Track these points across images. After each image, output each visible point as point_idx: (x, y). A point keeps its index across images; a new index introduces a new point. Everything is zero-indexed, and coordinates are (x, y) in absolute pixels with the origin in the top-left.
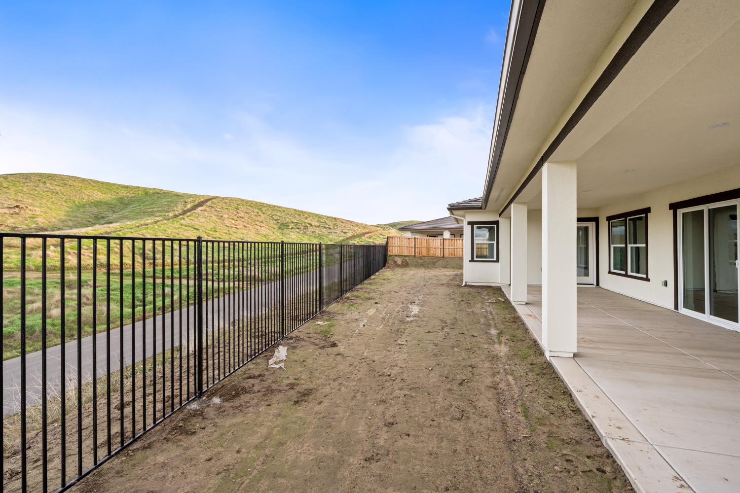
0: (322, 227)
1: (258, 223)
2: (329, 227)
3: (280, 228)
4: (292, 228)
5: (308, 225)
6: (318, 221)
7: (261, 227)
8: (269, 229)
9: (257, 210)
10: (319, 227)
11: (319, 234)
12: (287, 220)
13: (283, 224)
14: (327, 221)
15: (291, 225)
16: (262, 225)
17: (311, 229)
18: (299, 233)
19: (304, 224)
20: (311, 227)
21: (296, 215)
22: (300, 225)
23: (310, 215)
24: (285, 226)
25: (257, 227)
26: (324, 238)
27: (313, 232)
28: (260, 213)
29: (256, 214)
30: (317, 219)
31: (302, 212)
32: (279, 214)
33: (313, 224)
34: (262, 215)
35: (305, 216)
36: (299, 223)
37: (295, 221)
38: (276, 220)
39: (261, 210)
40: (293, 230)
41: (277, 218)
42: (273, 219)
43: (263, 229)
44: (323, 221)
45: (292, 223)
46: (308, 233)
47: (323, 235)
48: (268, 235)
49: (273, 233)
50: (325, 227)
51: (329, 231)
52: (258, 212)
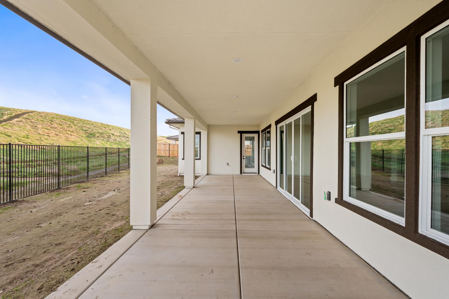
0: (122, 136)
1: (68, 132)
2: (128, 136)
3: (88, 137)
4: (98, 137)
5: (111, 135)
6: (120, 132)
7: (71, 135)
8: (78, 137)
9: (69, 123)
10: (120, 136)
11: (119, 141)
12: (94, 131)
13: (91, 134)
14: (126, 133)
15: (98, 135)
16: (73, 134)
17: (113, 138)
18: (103, 140)
19: (108, 134)
20: (114, 137)
21: (102, 128)
22: (105, 134)
23: (113, 127)
24: (92, 135)
25: (67, 135)
26: (123, 144)
27: (114, 140)
28: (72, 125)
29: (68, 125)
30: (119, 130)
31: (108, 125)
32: (88, 126)
33: (115, 134)
34: (74, 127)
35: (109, 128)
36: (104, 133)
37: (101, 132)
38: (85, 131)
39: (73, 123)
40: (98, 138)
41: (86, 129)
42: (83, 130)
43: (73, 137)
44: (123, 132)
45: (99, 133)
46: (110, 140)
47: (122, 142)
48: (76, 142)
49: (82, 140)
50: (124, 137)
51: (127, 139)
52: (70, 125)
